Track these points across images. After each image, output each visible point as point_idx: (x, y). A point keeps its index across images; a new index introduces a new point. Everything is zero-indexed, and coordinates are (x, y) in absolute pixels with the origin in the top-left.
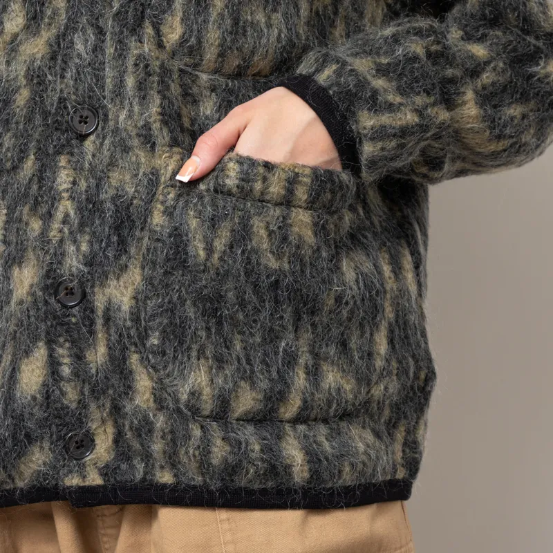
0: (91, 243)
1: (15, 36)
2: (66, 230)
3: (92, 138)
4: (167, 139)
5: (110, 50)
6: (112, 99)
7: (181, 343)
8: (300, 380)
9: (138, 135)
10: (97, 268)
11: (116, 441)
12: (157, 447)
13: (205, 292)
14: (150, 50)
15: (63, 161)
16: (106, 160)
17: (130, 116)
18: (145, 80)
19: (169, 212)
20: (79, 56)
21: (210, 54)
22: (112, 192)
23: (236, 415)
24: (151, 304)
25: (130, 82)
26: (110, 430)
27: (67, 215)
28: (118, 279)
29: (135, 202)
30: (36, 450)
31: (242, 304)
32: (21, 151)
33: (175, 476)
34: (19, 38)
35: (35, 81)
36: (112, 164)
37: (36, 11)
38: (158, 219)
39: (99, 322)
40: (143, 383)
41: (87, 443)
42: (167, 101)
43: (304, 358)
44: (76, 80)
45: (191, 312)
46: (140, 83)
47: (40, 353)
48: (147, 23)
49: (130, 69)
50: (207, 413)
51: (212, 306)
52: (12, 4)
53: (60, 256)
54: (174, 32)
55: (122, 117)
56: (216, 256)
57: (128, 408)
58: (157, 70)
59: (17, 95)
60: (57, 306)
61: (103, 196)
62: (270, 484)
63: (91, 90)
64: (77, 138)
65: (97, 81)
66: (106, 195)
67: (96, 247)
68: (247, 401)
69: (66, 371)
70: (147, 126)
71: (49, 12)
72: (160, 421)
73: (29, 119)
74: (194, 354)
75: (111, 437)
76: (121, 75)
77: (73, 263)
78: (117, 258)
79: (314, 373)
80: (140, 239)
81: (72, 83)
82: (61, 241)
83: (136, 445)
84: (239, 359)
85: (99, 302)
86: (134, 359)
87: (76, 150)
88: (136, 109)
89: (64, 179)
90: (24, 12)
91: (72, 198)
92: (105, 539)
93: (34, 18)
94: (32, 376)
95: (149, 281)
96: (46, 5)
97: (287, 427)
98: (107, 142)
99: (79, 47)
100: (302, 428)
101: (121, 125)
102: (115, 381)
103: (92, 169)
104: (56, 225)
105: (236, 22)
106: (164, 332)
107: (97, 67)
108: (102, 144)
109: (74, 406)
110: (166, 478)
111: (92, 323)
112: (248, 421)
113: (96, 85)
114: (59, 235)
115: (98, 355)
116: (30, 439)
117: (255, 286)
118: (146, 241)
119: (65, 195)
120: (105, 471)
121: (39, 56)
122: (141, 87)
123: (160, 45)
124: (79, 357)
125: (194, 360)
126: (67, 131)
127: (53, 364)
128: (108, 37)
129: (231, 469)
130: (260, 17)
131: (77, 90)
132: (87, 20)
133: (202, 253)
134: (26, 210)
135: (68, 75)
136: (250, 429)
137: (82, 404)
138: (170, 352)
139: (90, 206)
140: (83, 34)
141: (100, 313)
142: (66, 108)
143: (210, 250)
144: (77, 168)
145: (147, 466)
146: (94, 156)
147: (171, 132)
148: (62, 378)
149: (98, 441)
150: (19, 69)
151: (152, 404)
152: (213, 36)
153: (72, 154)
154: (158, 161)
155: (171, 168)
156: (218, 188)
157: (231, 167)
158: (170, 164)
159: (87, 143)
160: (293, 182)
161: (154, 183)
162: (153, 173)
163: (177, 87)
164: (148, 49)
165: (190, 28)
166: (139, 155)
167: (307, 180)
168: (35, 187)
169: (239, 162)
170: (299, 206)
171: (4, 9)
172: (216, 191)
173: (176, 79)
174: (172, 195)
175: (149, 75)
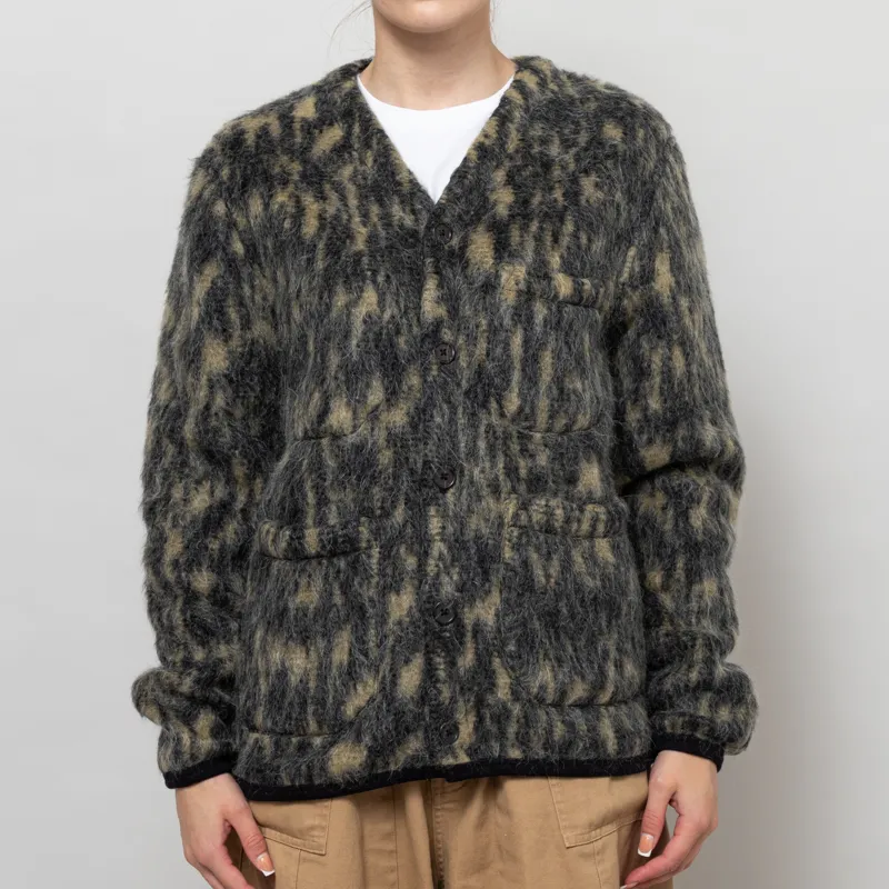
0: (460, 574)
1: (377, 407)
2: (441, 566)
3: (452, 490)
4: (509, 487)
5: (462, 420)
7: (532, 648)
8: (611, 671)
9: (489, 486)
10: (468, 592)
11: (476, 729)
12: (512, 729)
13: (547, 608)
15: (432, 511)
16: (465, 508)
17: (483, 471)
18: (494, 443)
19: (517, 547)
20: (439, 427)
21: (542, 418)
22: (472, 534)
23: (570, 702)
24: (509, 619)
25: (482, 444)
26: (472, 718)
27: (441, 554)
28: (483, 601)
29: (490, 542)
30: (411, 738)
31: (573, 616)
33: (524, 751)
34: (380, 409)
35: (399, 445)
36: (470, 511)
37: (394, 387)
38: (508, 554)
39: (469, 635)
40: (503, 680)
41: (454, 730)
42: (508, 459)
43: (613, 654)
44: (438, 446)
45: (537, 625)
46: (491, 446)
47: (418, 661)
48: (492, 399)
49: (483, 435)
50: (549, 702)
51: (551, 618)
52: (373, 382)
53: (436, 585)
54: (513, 403)
55: (476, 472)
56: (553, 580)
57: (490, 699)
58: (501, 435)
59: (379, 456)
60: (436, 625)
62: (593, 755)
63: (449, 453)
64: (441, 492)
65: (454, 446)
66: (470, 535)
67: (465, 577)
68: (579, 691)
69: (442, 674)
70: (497, 477)
71: (405, 388)
72: (516, 710)
73: (396, 477)
74: (541, 657)
75: (471, 726)
76: (475, 439)
77: (448, 588)
78: (483, 585)
79: (619, 666)
80: (498, 571)
81: (434, 448)
82: (438, 575)
83: (494, 729)
84: (571, 658)
85: (469, 618)
86: (497, 662)
87: (441, 502)
88: (487, 465)
89: (435, 525)
90: (383, 388)
91: (442, 540)
93: (393, 393)
94: (410, 680)
95: (506, 601)
96: (404, 382)
97: (602, 710)
98: (464, 492)
99: (438, 420)
100: (612, 709)
101: (476, 478)
102: (480, 678)
103: (456, 515)
104: (432, 562)
105: (561, 391)
106: (518, 641)
108: (460, 495)
109: (447, 702)
110: (515, 754)
111: (463, 635)
112: (576, 706)
113: (453, 449)
114: (436, 569)
115: (467, 660)
116: (408, 730)
117: (583, 601)
118: (502, 571)
119: (437, 538)
120: (471, 751)
121: (401, 424)
122: (491, 449)
123: (502, 415)
124: (452, 664)
125: (541, 662)
126: (433, 486)
127: (429, 672)
128: (460, 410)
129: (568, 745)
130: (579, 385)
131: (439, 454)
132: (442, 398)
133: (543, 580)
134: (402, 550)
135: (430, 442)
136: (578, 712)
137: (453, 700)
138: (525, 657)
139: (457, 544)
140: (440, 410)
141: (469, 628)
142: (430, 468)
143: (548, 576)
144: (444, 516)
145: (501, 745)
146: (455, 505)
147: (512, 482)
148: (437, 681)
149: (462, 728)
150: (381, 436)
151: (509, 697)
152: (543, 404)
153: (439, 505)
154: (503, 507)
155: (511, 511)
156: (548, 529)
157: (559, 512)
158: (510, 508)
159: (449, 495)
160: (595, 520)
161: (501, 525)
162: (501, 517)
163: (515, 447)
164: (495, 419)
165: (524, 400)
166: (489, 502)
167: (603, 517)
168: (409, 530)
169: (564, 508)
170: (599, 537)
171: (368, 385)
172: (546, 531)
173: (515, 440)
174: (515, 534)
175: (496, 438)
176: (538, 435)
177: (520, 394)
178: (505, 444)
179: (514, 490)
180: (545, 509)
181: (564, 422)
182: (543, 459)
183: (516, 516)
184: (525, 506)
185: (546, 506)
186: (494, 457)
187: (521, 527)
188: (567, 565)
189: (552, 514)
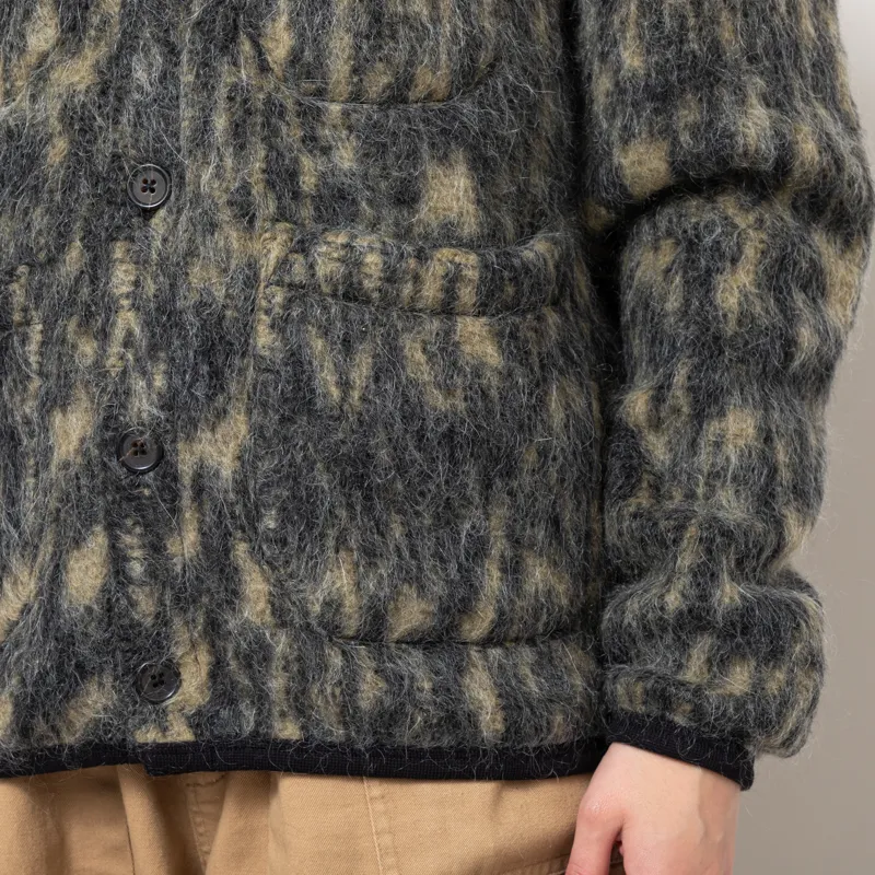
0: (169, 374)
1: (44, 56)
2: (130, 356)
3: (162, 213)
4: (272, 207)
5: (187, 77)
6: (190, 151)
7: (310, 526)
8: (492, 580)
9: (230, 203)
10: (181, 414)
11: (213, 675)
12: (277, 684)
13: (343, 450)
14: (249, 77)
15: (119, 251)
16: (183, 246)
17: (218, 175)
18: (244, 121)
19: (279, 326)
20: (140, 88)
21: (338, 72)
22: (194, 298)
23: (396, 635)
24: (262, 467)
25: (220, 123)
26: (204, 658)
27: (130, 333)
28: (213, 430)
29: (229, 313)
30: (93, 687)
31: (401, 468)
32: (60, 235)
33: (303, 728)
34: (49, 60)
35: (76, 127)
36: (191, 253)
37: (75, 17)
38: (264, 338)
39: (186, 495)
40: (256, 586)
41: (168, 677)
42: (275, 154)
43: (499, 546)
44: (135, 125)
45: (323, 480)
46: (237, 125)
47: (97, 541)
48: (243, 37)
49: (222, 104)
50: (351, 633)
51: (356, 472)
52: (38, 7)
53: (123, 394)
54: (280, 41)
55: (205, 177)
56: (356, 394)
57: (232, 624)
58: (260, 105)
59: (49, 147)
60: (122, 472)
61: (180, 304)
62: (446, 741)
63: (158, 139)
64: (139, 215)
65: (167, 125)
66: (186, 301)
67: (177, 381)
69: (137, 569)
70: (245, 188)
71: (95, 20)
72: (281, 644)
73: (69, 186)
74: (330, 543)
75: (204, 670)
76: (206, 113)
77: (143, 406)
78: (210, 398)
79: (513, 570)
80: (242, 371)
81: (129, 130)
82: (124, 372)
83: (244, 681)
84: (398, 549)
85: (186, 464)
86: (241, 550)
87: (137, 234)
88: (229, 162)
89: (121, 278)
90: (57, 20)
91: (135, 307)
92: (198, 820)
93: (73, 28)
94: (85, 576)
95: (258, 432)
96: (92, 9)
97: (474, 654)
98: (183, 218)
99: (140, 75)
100: (495, 653)
101: (205, 189)
102: (212, 582)
103: (163, 261)
104: (115, 348)
106: (283, 509)
107: (166, 105)
108: (176, 223)
109: (149, 621)
110: (289, 731)
111: (176, 496)
112: (414, 644)
113: (166, 132)
114: (120, 363)
115: (185, 544)
116: (83, 671)
117: (420, 436)
118: (251, 373)
119: (125, 303)
120: (197, 721)
121: (82, 87)
122: (238, 131)
123: (264, 68)
124: (156, 548)
125: (331, 553)
126: (124, 204)
127: (117, 559)
128: (185, 57)
129: (389, 718)
131: (137, 140)
132: (151, 33)
133: (335, 393)
134: (72, 326)
135: (124, 120)
136: (417, 656)
137: (162, 619)
138: (293, 541)
139: (163, 318)
140: (146, 56)
141: (187, 480)
142: (121, 169)
143: (345, 385)
144: (141, 261)
145: (260, 712)
146: (165, 240)
147: (280, 198)
148: (130, 581)
149: (186, 675)
150: (50, 108)
151: (268, 618)
152: (339, 43)
153: (131, 239)
154: (258, 246)
155: (273, 256)
156: (351, 293)
157: (373, 261)
158: (272, 249)
159: (155, 221)
160: (452, 280)
161: (251, 281)
162: (252, 265)
163: (291, 133)
164: (246, 74)
165: (301, 35)
166: (231, 236)
167: (472, 274)
168: (85, 291)
169: (384, 253)
170: (464, 314)
171: (27, 14)
172: (346, 296)
173: (290, 117)
174: (279, 299)
175: (248, 112)
176: (335, 108)
177: (292, 24)
178: (267, 124)
179: (281, 215)
180: (342, 253)
181: (385, 80)
182: (346, 157)
183: (283, 264)
184: (303, 247)
185: (348, 246)
186: (242, 147)
187: (290, 285)
188: (389, 365)
189: (359, 264)
